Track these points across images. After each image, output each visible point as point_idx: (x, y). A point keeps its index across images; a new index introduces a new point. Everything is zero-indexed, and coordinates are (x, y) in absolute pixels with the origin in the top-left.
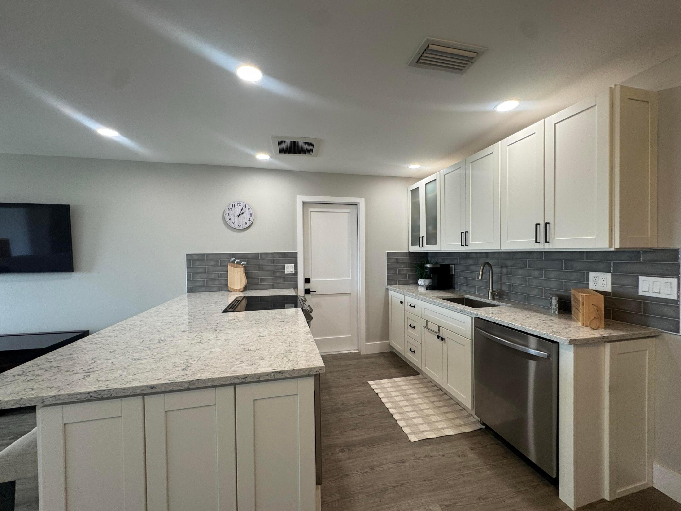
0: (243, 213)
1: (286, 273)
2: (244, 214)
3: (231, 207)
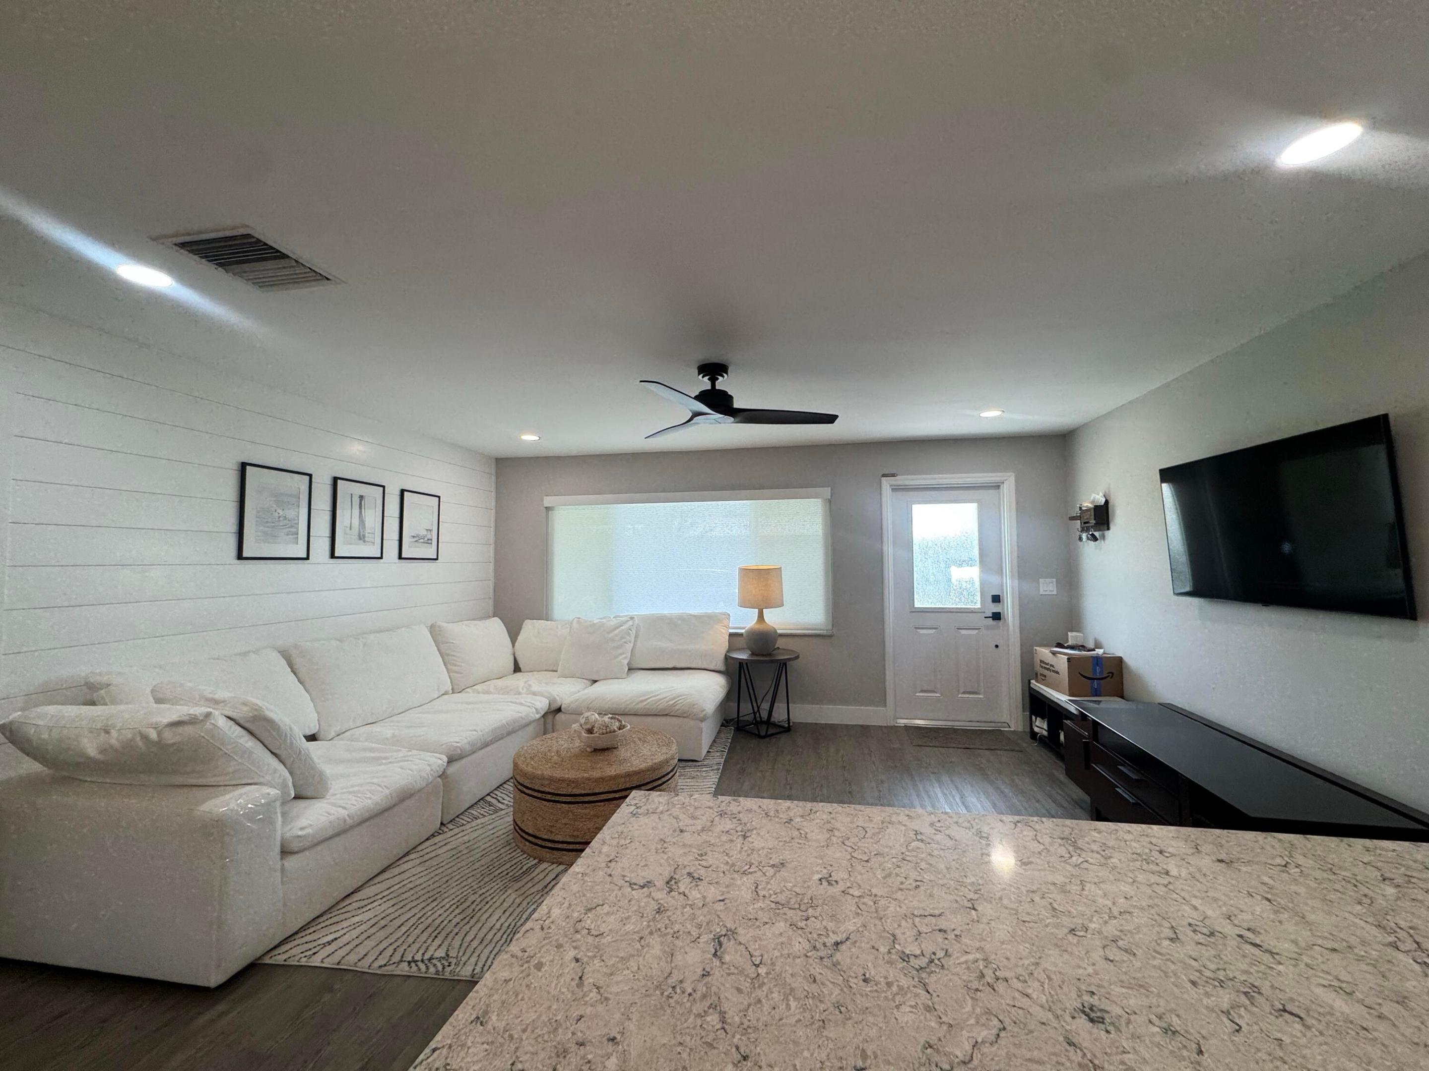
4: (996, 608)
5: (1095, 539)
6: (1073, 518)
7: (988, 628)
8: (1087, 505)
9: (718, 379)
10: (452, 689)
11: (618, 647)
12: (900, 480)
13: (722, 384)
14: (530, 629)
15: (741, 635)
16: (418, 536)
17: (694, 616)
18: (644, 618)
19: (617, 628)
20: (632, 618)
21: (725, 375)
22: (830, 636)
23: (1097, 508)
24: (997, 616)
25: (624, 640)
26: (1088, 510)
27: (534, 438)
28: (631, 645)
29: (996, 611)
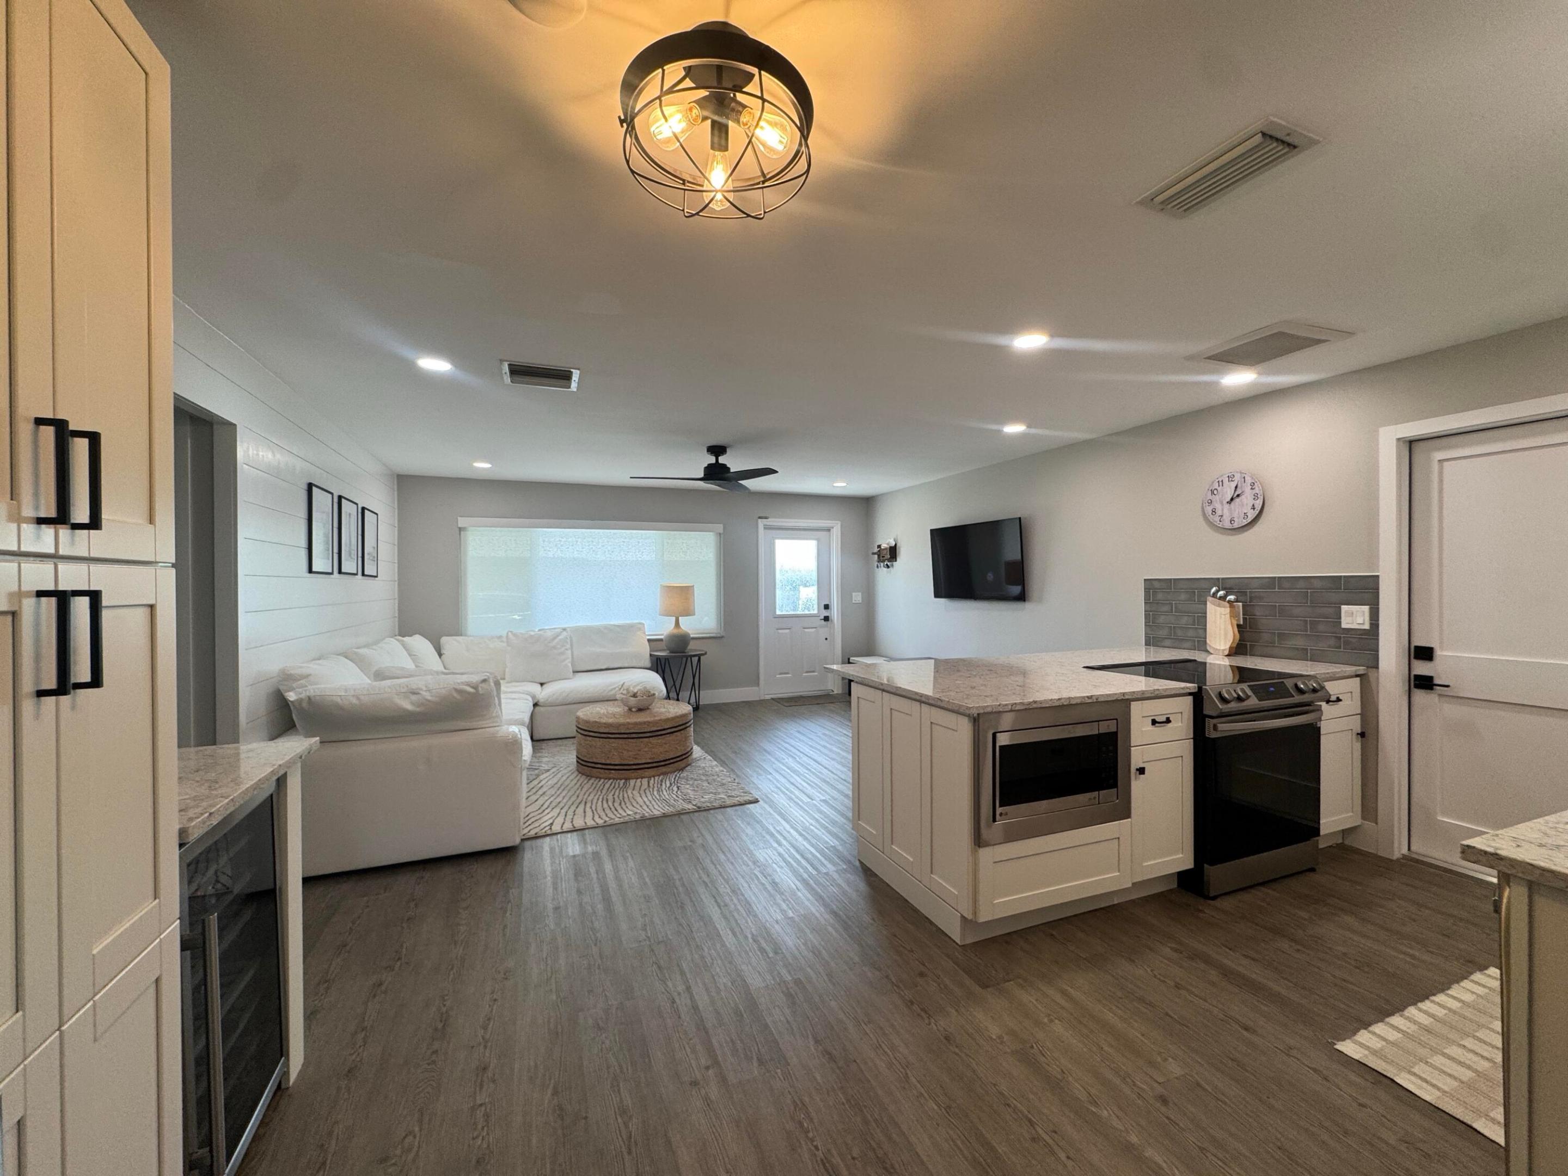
0: (1238, 496)
1: (1344, 626)
2: (1242, 497)
3: (1216, 486)
4: (826, 613)
5: (888, 567)
6: (874, 554)
7: (821, 627)
8: (884, 546)
11: (562, 653)
12: (770, 522)
14: (452, 644)
15: (661, 640)
16: (370, 553)
17: (618, 626)
18: (576, 630)
19: (554, 638)
20: (564, 629)
21: (727, 451)
22: (722, 637)
23: (891, 548)
24: (826, 619)
25: (563, 648)
26: (886, 549)
27: (487, 466)
28: (569, 652)
29: (826, 614)
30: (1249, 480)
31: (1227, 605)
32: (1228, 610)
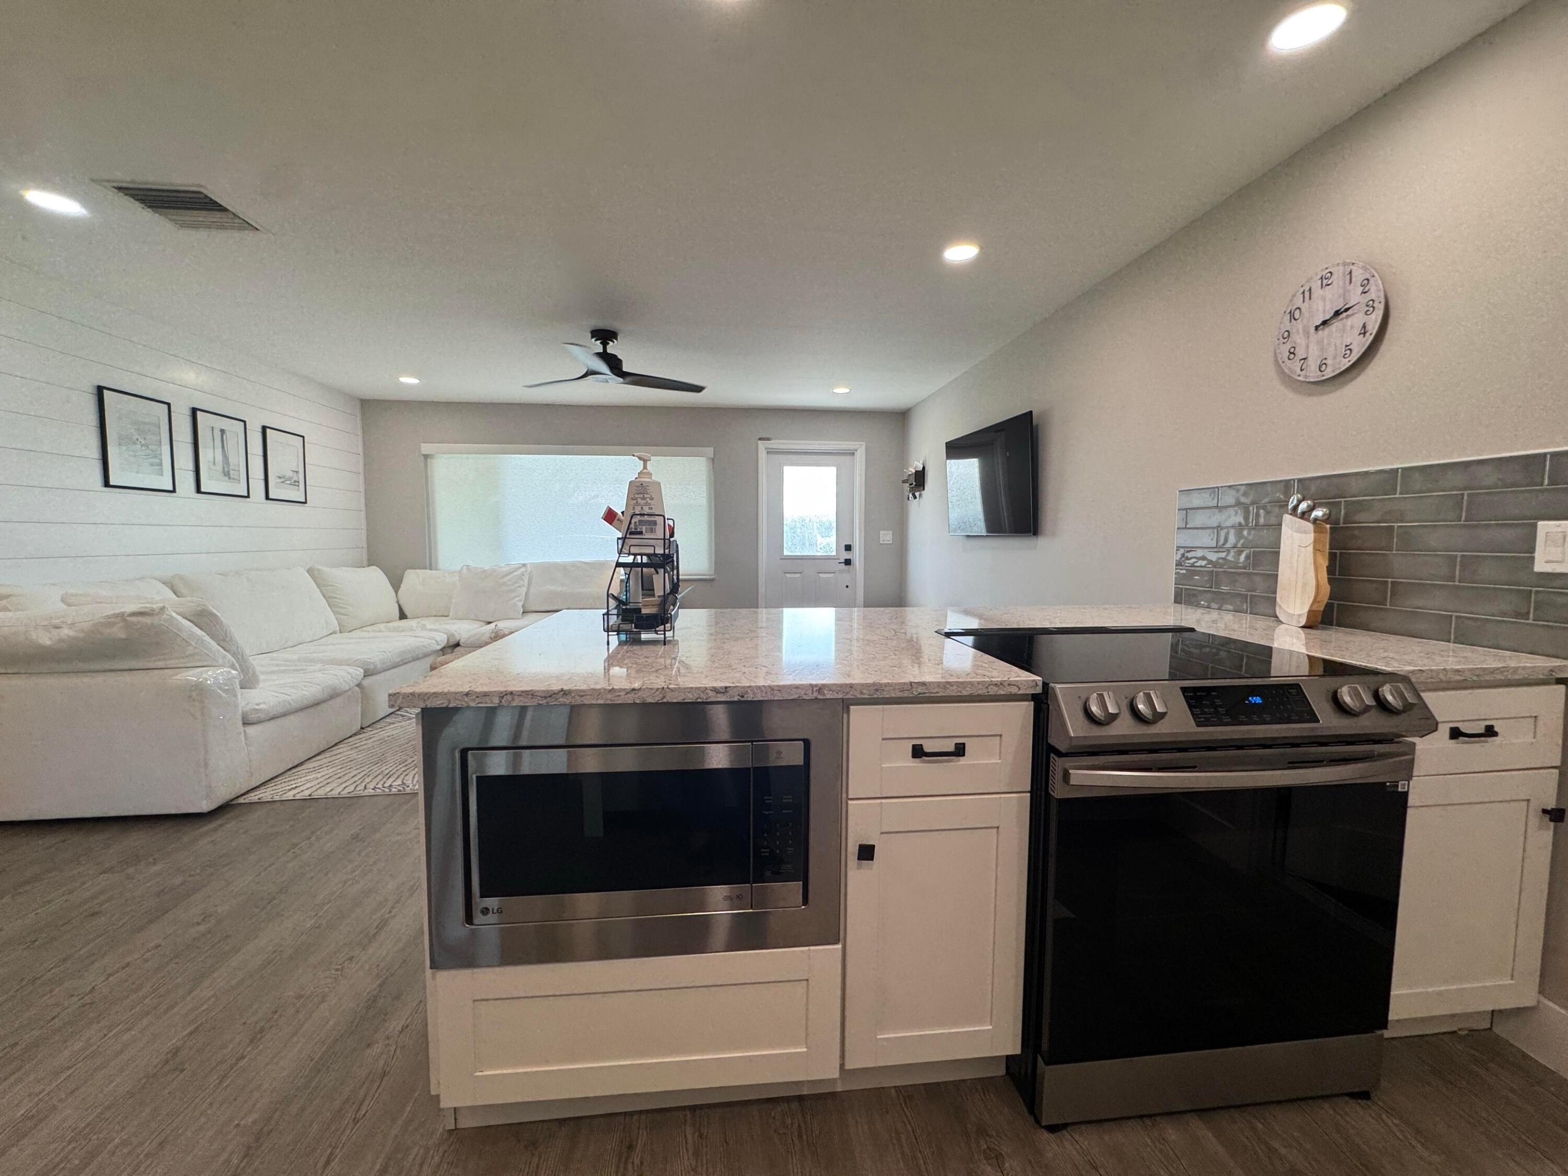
0: (1337, 313)
1: (1540, 566)
2: (1346, 314)
3: (1298, 302)
4: (846, 555)
5: (916, 498)
6: (904, 482)
7: (841, 572)
8: (913, 470)
9: (608, 343)
10: (340, 630)
11: (513, 591)
12: (773, 444)
13: (612, 348)
14: (412, 578)
16: (284, 477)
18: (537, 566)
19: (510, 573)
20: (524, 565)
21: (615, 340)
22: (712, 580)
23: (917, 473)
24: (848, 562)
25: (517, 585)
26: (913, 474)
27: (413, 380)
28: (525, 589)
29: (848, 557)
30: (1359, 275)
31: (1310, 526)
32: (1311, 537)
